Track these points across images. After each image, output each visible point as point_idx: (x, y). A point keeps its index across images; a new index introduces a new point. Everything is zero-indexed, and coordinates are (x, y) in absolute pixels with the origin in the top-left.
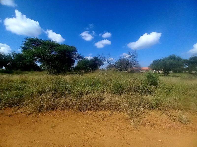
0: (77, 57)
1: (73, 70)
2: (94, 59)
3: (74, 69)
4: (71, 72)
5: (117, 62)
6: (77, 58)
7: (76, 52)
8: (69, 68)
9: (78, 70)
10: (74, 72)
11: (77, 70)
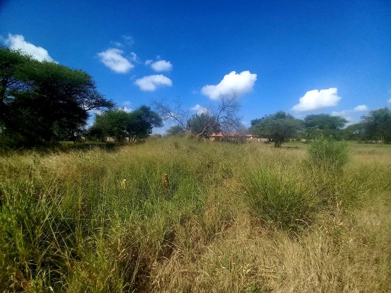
0: (93, 101)
1: (83, 138)
2: (141, 112)
3: (85, 135)
4: (77, 143)
5: (190, 120)
6: (95, 104)
7: (91, 89)
8: (73, 133)
9: (98, 137)
10: (87, 142)
11: (94, 138)
